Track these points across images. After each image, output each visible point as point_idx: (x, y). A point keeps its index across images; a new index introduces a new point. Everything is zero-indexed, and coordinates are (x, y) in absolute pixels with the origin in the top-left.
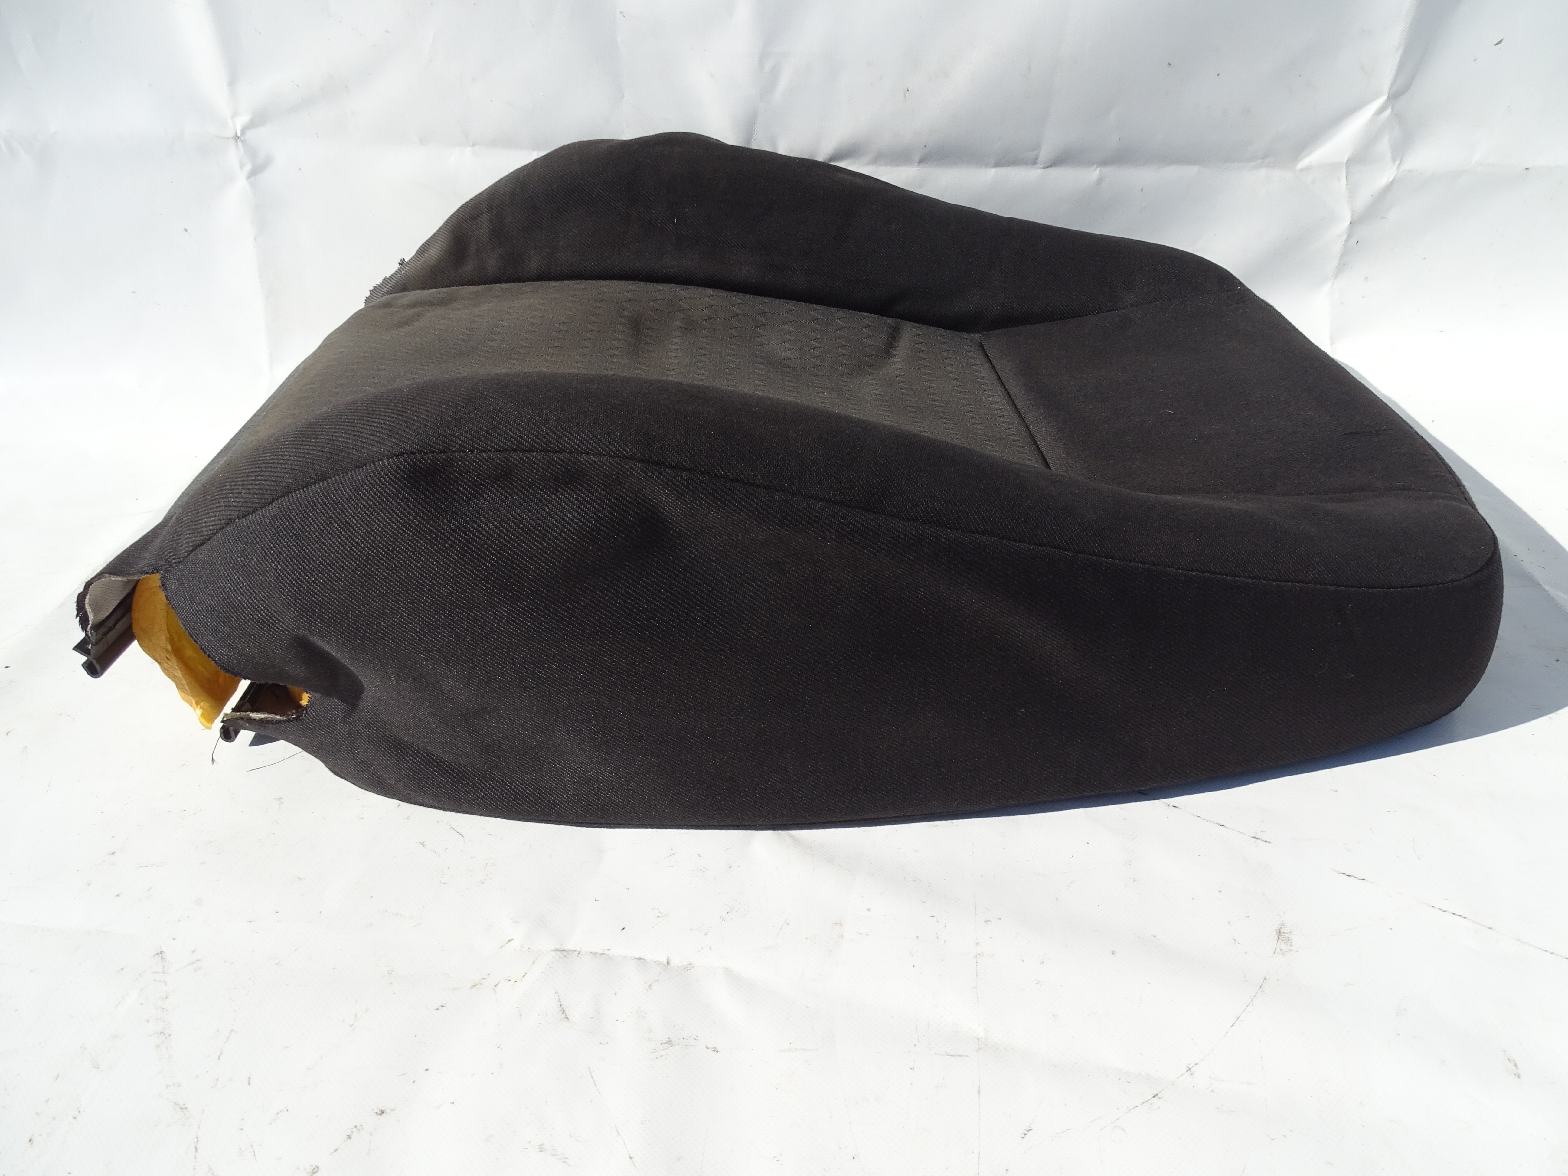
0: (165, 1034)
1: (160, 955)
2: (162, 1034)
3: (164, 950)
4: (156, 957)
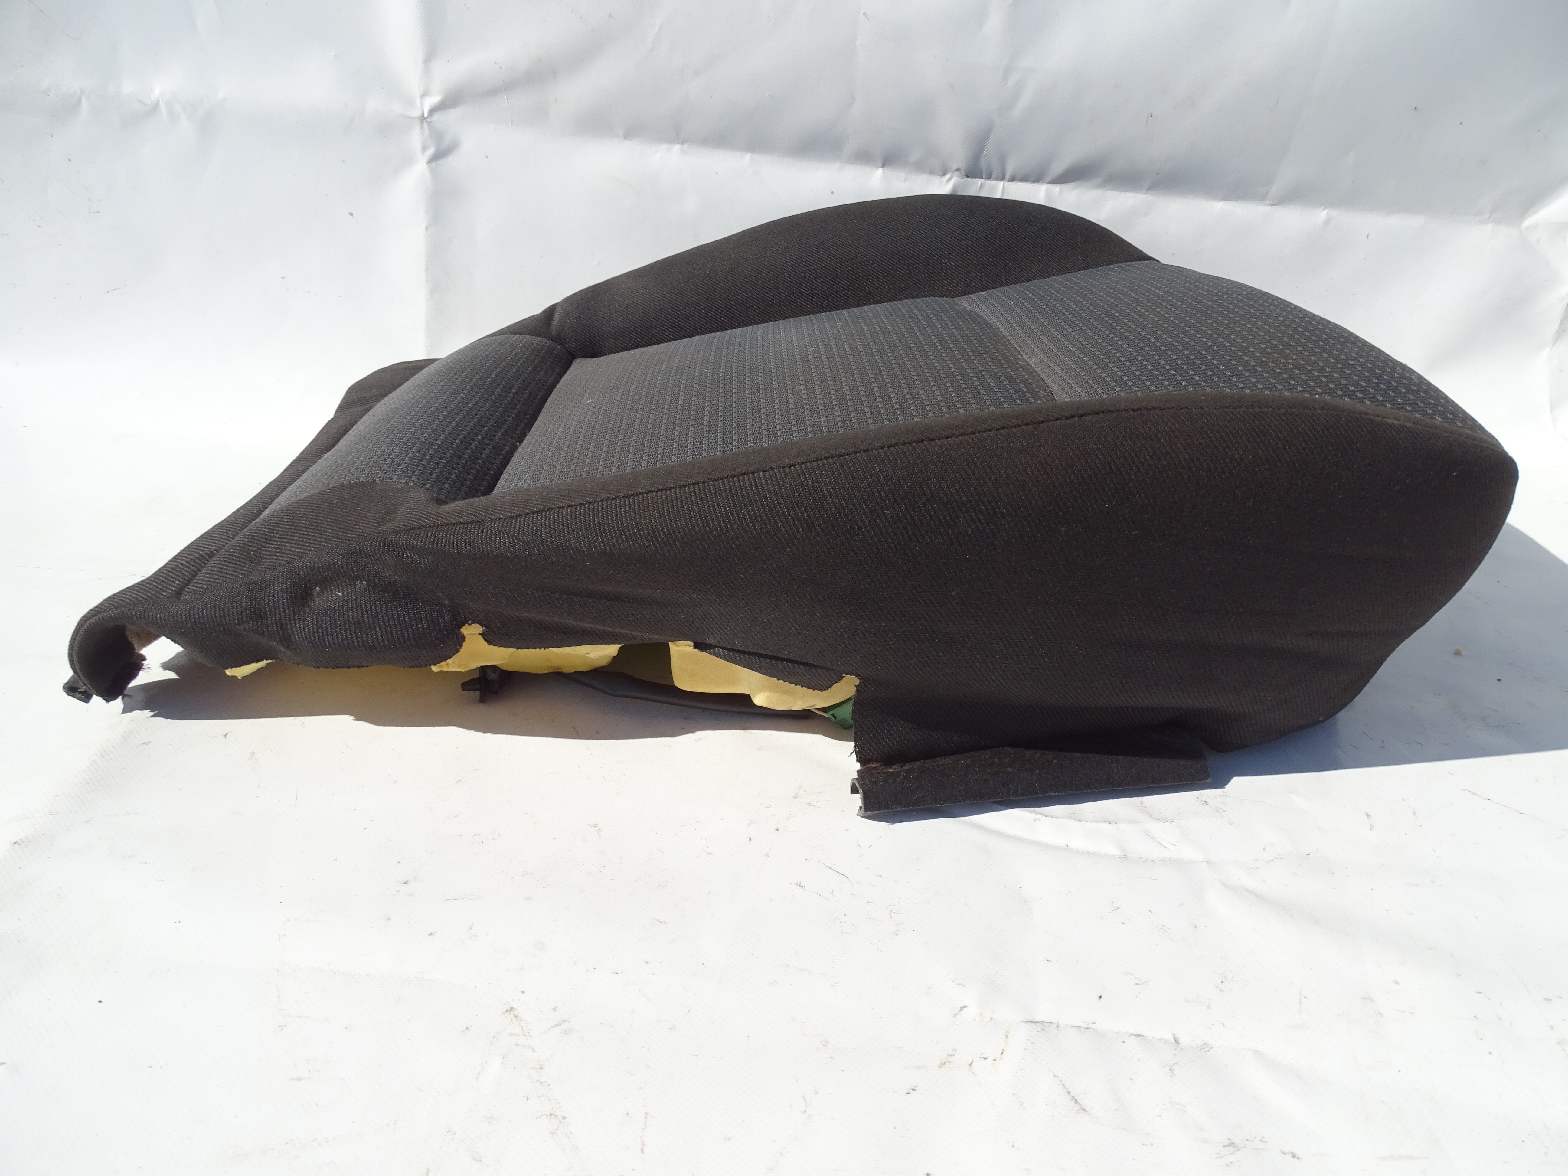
0: (556, 1116)
1: (512, 1012)
2: (553, 1116)
3: (514, 1007)
4: (507, 1014)
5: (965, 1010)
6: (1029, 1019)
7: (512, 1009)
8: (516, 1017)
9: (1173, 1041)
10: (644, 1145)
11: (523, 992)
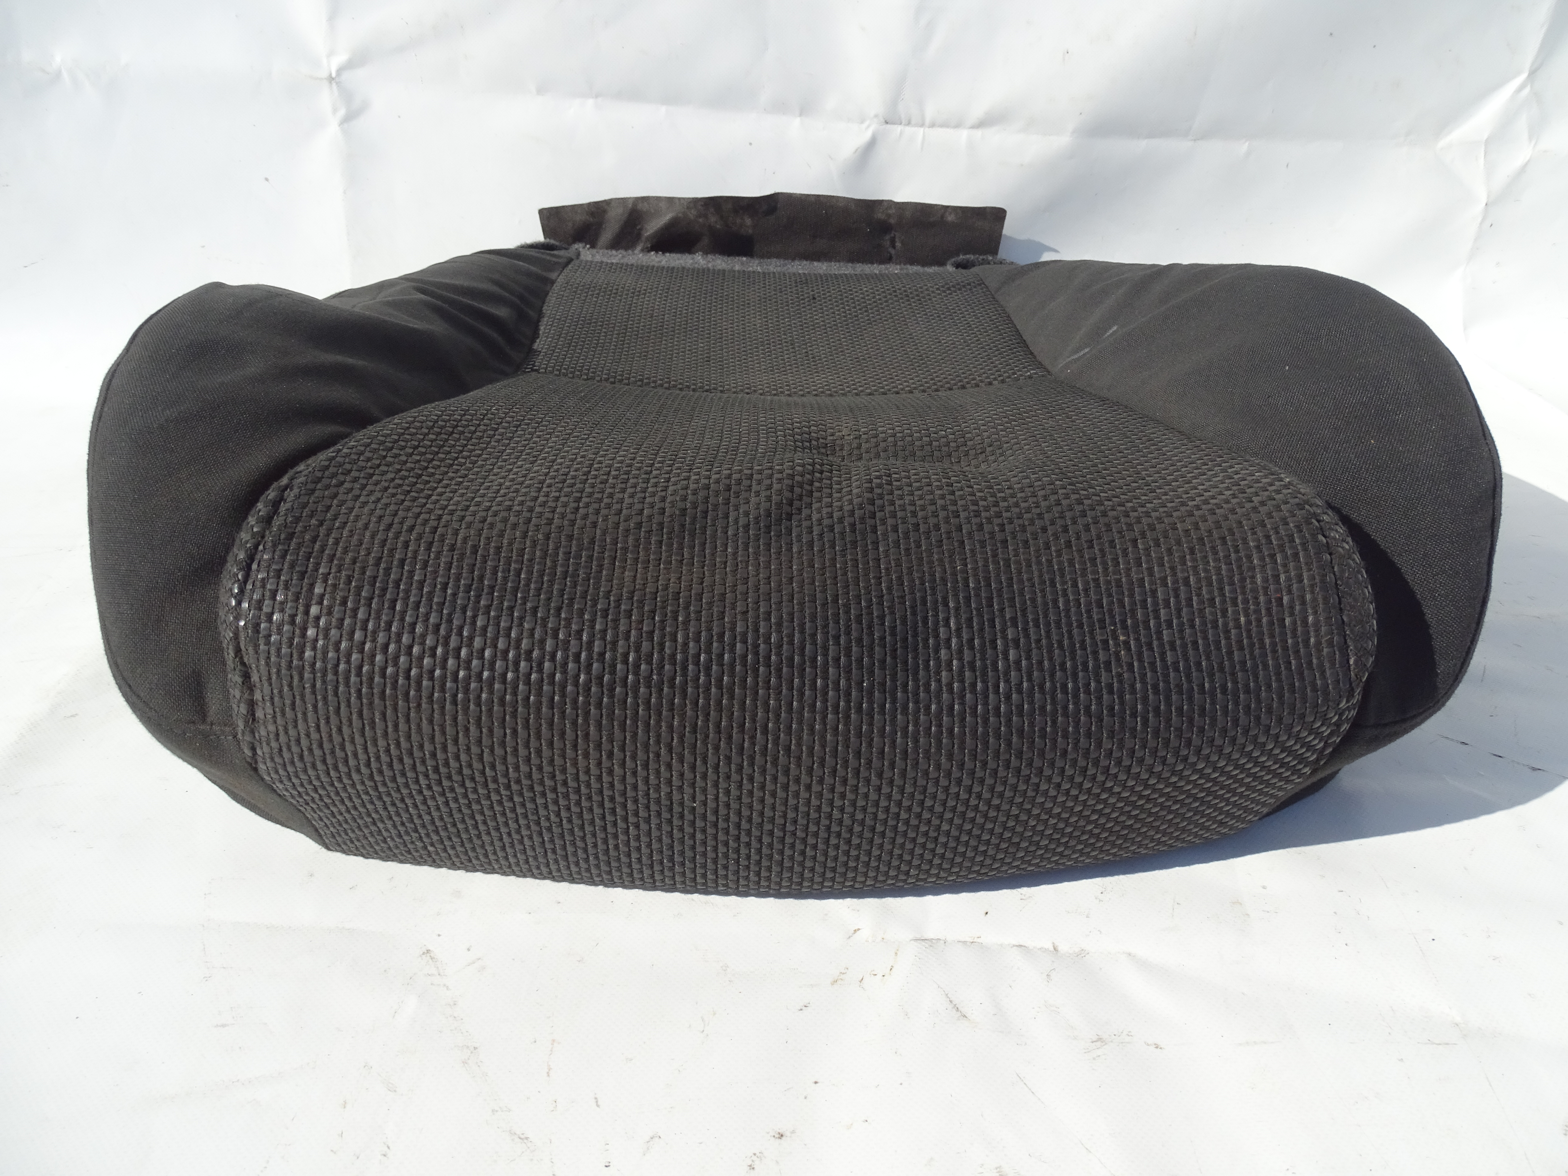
0: (468, 1047)
1: (428, 955)
2: (465, 1047)
3: (431, 949)
4: (424, 956)
5: (858, 932)
6: (918, 936)
7: (428, 951)
8: (432, 958)
9: (1052, 949)
10: (550, 1069)
11: (439, 935)
